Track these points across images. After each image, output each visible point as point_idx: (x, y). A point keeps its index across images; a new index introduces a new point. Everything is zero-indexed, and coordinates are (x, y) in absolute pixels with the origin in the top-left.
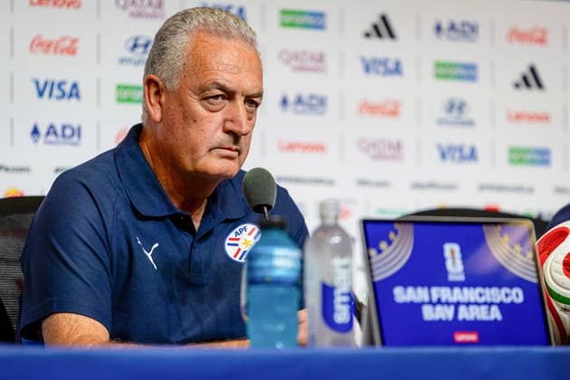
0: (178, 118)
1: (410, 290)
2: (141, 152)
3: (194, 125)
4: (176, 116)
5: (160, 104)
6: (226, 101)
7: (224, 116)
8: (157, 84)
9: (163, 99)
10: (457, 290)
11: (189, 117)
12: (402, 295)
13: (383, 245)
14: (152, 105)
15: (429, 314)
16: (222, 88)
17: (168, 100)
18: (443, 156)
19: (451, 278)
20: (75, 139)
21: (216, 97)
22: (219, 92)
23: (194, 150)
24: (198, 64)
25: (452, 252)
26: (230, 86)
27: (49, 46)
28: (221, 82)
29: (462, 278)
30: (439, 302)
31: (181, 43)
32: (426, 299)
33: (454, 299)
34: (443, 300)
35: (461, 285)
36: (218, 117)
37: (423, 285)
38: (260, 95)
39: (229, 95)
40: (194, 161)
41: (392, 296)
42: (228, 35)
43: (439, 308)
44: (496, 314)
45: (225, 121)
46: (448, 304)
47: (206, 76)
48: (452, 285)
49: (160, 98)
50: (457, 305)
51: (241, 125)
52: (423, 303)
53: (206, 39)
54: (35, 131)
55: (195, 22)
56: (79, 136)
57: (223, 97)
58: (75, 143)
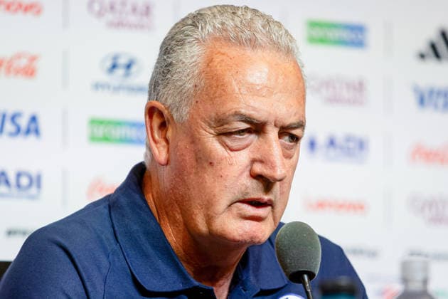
5: (167, 141)
6: (253, 136)
9: (170, 134)
14: (154, 142)
17: (175, 134)
49: (167, 131)
56: (39, 186)
57: (248, 131)
58: (32, 198)
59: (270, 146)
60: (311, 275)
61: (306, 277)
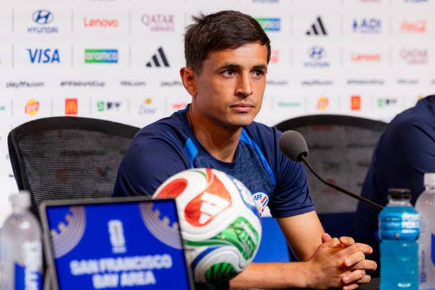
1: (84, 263)
10: (120, 261)
12: (77, 267)
19: (116, 251)
25: (116, 228)
29: (123, 250)
30: (107, 272)
32: (96, 270)
33: (117, 269)
34: (110, 270)
35: (122, 256)
43: (106, 276)
44: (150, 279)
46: (113, 273)
48: (116, 256)
50: (120, 273)
52: (93, 274)
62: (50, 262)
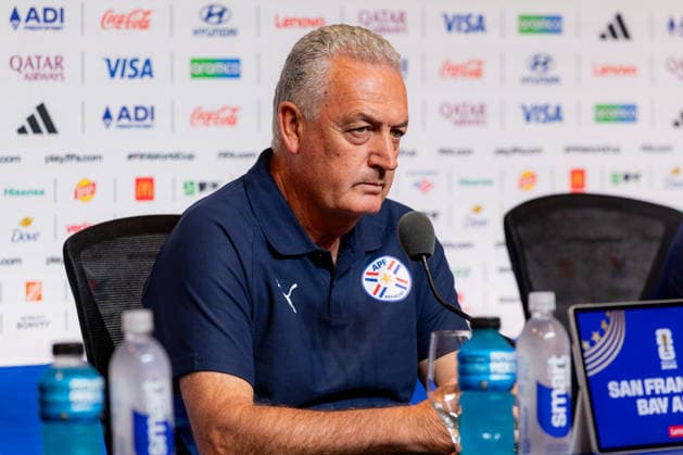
0: (319, 150)
1: (624, 384)
2: (274, 182)
3: (337, 160)
4: (317, 149)
5: (297, 134)
6: (371, 133)
7: (370, 149)
8: (293, 112)
9: (300, 129)
10: (670, 380)
11: (331, 151)
12: (618, 390)
13: (596, 336)
14: (288, 135)
15: (644, 408)
16: (367, 119)
17: (306, 131)
18: (528, 118)
19: (664, 367)
20: (148, 121)
21: (361, 129)
22: (364, 124)
23: (336, 186)
24: (340, 93)
25: (664, 337)
26: (377, 117)
27: (120, 22)
28: (368, 112)
29: (674, 366)
30: (654, 395)
31: (321, 69)
32: (641, 393)
33: (667, 390)
34: (657, 392)
35: (674, 373)
36: (363, 150)
37: (636, 378)
38: (405, 124)
39: (375, 126)
40: (336, 197)
41: (607, 391)
42: (373, 60)
43: (653, 401)
45: (371, 154)
46: (662, 396)
47: (350, 107)
48: (665, 374)
49: (297, 126)
50: (671, 396)
51: (388, 159)
52: (637, 397)
53: (347, 65)
54: (107, 115)
55: (336, 45)
56: (153, 118)
57: (368, 128)
58: (147, 126)
59: (385, 143)
60: (428, 256)
61: (424, 257)
62: (582, 382)
